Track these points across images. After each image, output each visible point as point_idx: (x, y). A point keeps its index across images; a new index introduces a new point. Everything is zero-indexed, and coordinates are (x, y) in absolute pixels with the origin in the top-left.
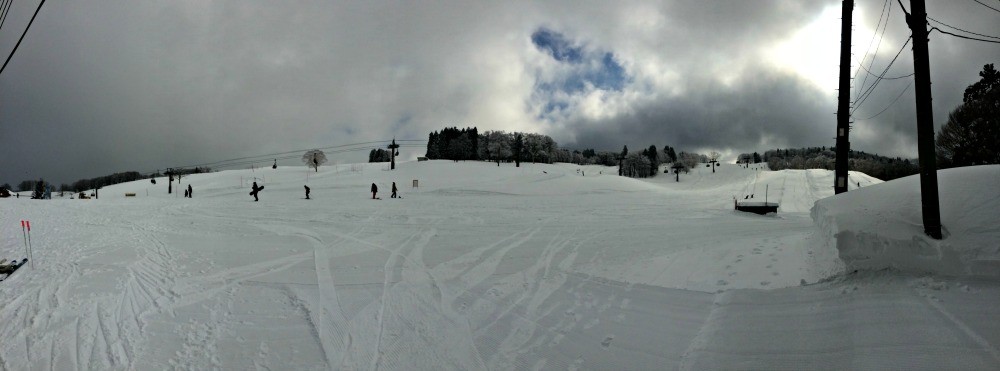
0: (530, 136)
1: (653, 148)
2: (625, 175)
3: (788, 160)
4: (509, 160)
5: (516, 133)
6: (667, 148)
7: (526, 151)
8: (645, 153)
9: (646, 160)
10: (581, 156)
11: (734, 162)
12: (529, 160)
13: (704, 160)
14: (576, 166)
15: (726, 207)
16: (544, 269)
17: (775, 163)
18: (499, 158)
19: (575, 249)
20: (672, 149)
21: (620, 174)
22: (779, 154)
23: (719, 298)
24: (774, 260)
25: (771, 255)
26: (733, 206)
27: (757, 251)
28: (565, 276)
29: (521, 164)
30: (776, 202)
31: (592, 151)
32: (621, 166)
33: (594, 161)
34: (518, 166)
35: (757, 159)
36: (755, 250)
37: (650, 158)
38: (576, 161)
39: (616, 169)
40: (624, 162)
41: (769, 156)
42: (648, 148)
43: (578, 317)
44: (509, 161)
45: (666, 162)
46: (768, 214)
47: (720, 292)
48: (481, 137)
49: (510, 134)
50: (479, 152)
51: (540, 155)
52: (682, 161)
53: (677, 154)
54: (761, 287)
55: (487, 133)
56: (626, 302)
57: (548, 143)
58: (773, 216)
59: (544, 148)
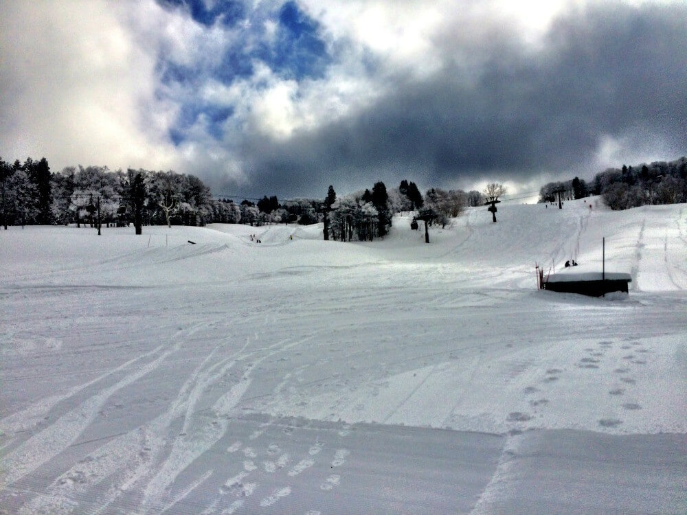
0: (160, 176)
1: (380, 188)
2: (335, 238)
3: (647, 187)
4: (121, 222)
5: (130, 172)
6: (404, 184)
7: (153, 206)
8: (367, 197)
9: (369, 209)
10: (255, 210)
11: (535, 199)
12: (161, 221)
13: (475, 200)
14: (247, 229)
15: (522, 285)
16: (183, 416)
17: (619, 194)
18: (96, 219)
19: (246, 374)
20: (413, 185)
21: (326, 238)
22: (627, 177)
23: (512, 444)
24: (628, 381)
25: (619, 371)
26: (534, 282)
27: (589, 363)
28: (223, 423)
29: (144, 229)
30: (628, 272)
31: (274, 199)
32: (326, 222)
33: (278, 217)
34: (139, 232)
35: (579, 189)
36: (585, 360)
37: (375, 204)
38: (247, 219)
39: (317, 228)
40: (331, 215)
41: (604, 181)
42: (371, 188)
43: (249, 488)
44: (120, 225)
45: (404, 210)
46: (610, 295)
47: (514, 432)
48: (59, 180)
49: (120, 173)
50: (55, 209)
51: (181, 212)
52: (432, 206)
53: (423, 192)
54: (600, 430)
55: (70, 170)
56: (342, 453)
57: (194, 189)
58: (621, 301)
59: (187, 198)
